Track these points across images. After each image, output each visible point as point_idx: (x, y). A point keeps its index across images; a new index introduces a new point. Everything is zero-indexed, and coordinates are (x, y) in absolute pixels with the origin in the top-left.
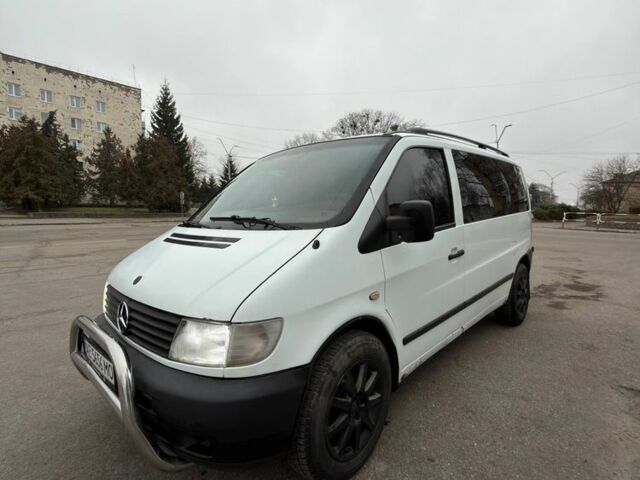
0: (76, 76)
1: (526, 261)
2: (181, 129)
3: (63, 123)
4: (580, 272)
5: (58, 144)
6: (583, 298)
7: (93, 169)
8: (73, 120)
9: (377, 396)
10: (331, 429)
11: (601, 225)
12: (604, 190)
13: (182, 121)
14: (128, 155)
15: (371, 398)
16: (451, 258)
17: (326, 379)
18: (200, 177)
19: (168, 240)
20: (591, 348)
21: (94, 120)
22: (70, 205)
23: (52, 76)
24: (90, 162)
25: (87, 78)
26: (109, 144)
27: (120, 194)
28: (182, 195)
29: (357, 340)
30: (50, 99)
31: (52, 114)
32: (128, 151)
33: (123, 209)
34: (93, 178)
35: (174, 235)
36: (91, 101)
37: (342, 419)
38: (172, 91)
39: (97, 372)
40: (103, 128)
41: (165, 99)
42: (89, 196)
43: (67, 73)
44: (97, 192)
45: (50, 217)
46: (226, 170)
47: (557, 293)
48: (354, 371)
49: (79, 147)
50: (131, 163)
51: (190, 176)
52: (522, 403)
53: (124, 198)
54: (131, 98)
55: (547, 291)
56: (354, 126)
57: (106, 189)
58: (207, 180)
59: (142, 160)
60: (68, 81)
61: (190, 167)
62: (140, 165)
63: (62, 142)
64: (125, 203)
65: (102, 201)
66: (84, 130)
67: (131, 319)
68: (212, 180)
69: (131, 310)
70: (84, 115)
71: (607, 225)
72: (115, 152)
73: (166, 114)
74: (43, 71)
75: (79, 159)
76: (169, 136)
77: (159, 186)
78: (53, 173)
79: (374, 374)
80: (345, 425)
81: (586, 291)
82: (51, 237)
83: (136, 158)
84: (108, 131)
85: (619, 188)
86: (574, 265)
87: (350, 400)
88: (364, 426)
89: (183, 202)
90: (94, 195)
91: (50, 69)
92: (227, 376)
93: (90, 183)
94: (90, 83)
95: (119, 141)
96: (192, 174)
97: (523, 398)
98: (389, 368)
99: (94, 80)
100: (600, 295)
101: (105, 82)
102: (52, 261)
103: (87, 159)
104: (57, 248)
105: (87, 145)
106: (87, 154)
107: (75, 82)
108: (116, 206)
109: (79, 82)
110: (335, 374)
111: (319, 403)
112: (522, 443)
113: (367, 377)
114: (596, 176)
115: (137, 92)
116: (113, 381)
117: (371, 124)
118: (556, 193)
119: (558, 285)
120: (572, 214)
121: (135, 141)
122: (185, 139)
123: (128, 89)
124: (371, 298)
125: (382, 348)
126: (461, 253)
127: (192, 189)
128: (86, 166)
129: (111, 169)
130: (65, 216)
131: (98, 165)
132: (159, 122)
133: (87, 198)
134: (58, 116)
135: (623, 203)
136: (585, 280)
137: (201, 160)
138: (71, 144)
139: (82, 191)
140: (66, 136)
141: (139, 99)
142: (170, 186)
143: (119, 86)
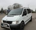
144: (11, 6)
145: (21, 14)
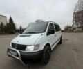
39: (13, 54)
116: (16, 55)
145: (44, 32)
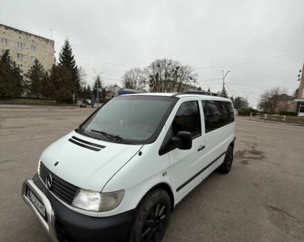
0: (21, 32)
1: (232, 145)
2: (74, 62)
3: (13, 56)
4: (256, 144)
5: (10, 66)
6: (256, 158)
7: (28, 79)
8: (18, 55)
9: (164, 216)
10: (143, 235)
11: (266, 119)
12: (269, 102)
13: (75, 58)
14: (47, 75)
15: (162, 218)
16: (199, 150)
17: (143, 214)
18: (83, 86)
19: (70, 140)
20: (257, 185)
21: (30, 55)
22: (16, 98)
23: (7, 31)
24: (27, 76)
25: (27, 33)
26: (37, 68)
27: (42, 94)
28: (74, 96)
29: (156, 194)
30: (6, 43)
31: (7, 51)
32: (47, 73)
33: (43, 101)
34: (28, 84)
35: (73, 137)
36: (28, 45)
37: (148, 230)
38: (70, 43)
39: (36, 208)
40: (34, 59)
41: (66, 47)
42: (25, 93)
43: (16, 30)
44: (30, 91)
45: (5, 104)
46: (96, 84)
47: (245, 155)
48: (154, 208)
49: (21, 68)
50: (48, 78)
51: (78, 86)
52: (226, 214)
53: (44, 96)
54: (49, 45)
55: (241, 154)
56: (159, 66)
57: (35, 90)
58: (87, 88)
59: (54, 77)
60: (16, 35)
61: (78, 81)
62: (52, 80)
63: (12, 65)
64: (44, 98)
65: (32, 96)
66: (24, 60)
67: (53, 183)
68: (89, 88)
69: (53, 179)
70: (24, 52)
71: (269, 119)
72: (40, 72)
73: (67, 54)
74: (3, 28)
75: (21, 74)
76: (68, 66)
77: (62, 90)
78: (7, 81)
79: (163, 207)
80: (149, 232)
81: (257, 154)
82: (6, 115)
83: (51, 76)
84: (36, 61)
85: (275, 102)
86: (253, 141)
87: (152, 221)
88: (158, 230)
89: (74, 99)
90: (29, 93)
91: (7, 28)
92: (98, 216)
93: (27, 87)
94: (28, 36)
95: (42, 67)
96: (79, 85)
97: (227, 212)
98: (170, 203)
99: (30, 35)
100: (263, 157)
101: (36, 36)
102: (6, 130)
103: (25, 75)
104: (9, 122)
105: (25, 67)
106: (25, 72)
107: (20, 35)
108: (40, 99)
109: (22, 35)
110: (146, 211)
111: (139, 224)
112: (224, 235)
113: (160, 208)
114: (266, 96)
115: (52, 43)
116: (44, 215)
117: (167, 66)
118: (248, 102)
119: (246, 151)
120: (254, 113)
121: (50, 67)
122: (76, 68)
123: (47, 40)
124: (163, 175)
125: (167, 195)
126: (204, 147)
127: (79, 92)
128: (25, 78)
129: (38, 80)
130: (13, 104)
131: (31, 78)
132: (63, 58)
133: (25, 94)
134: (10, 52)
135: (277, 108)
136: (258, 149)
137: (84, 78)
138: (17, 66)
139: (22, 91)
140: (14, 63)
141: (53, 46)
142: (68, 91)
143: (43, 38)
144: (138, 71)
